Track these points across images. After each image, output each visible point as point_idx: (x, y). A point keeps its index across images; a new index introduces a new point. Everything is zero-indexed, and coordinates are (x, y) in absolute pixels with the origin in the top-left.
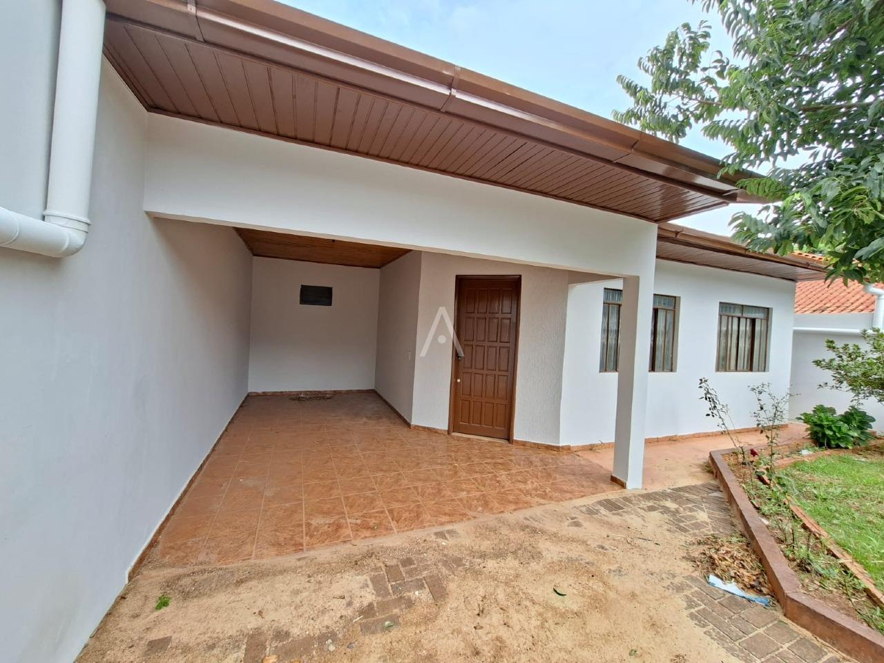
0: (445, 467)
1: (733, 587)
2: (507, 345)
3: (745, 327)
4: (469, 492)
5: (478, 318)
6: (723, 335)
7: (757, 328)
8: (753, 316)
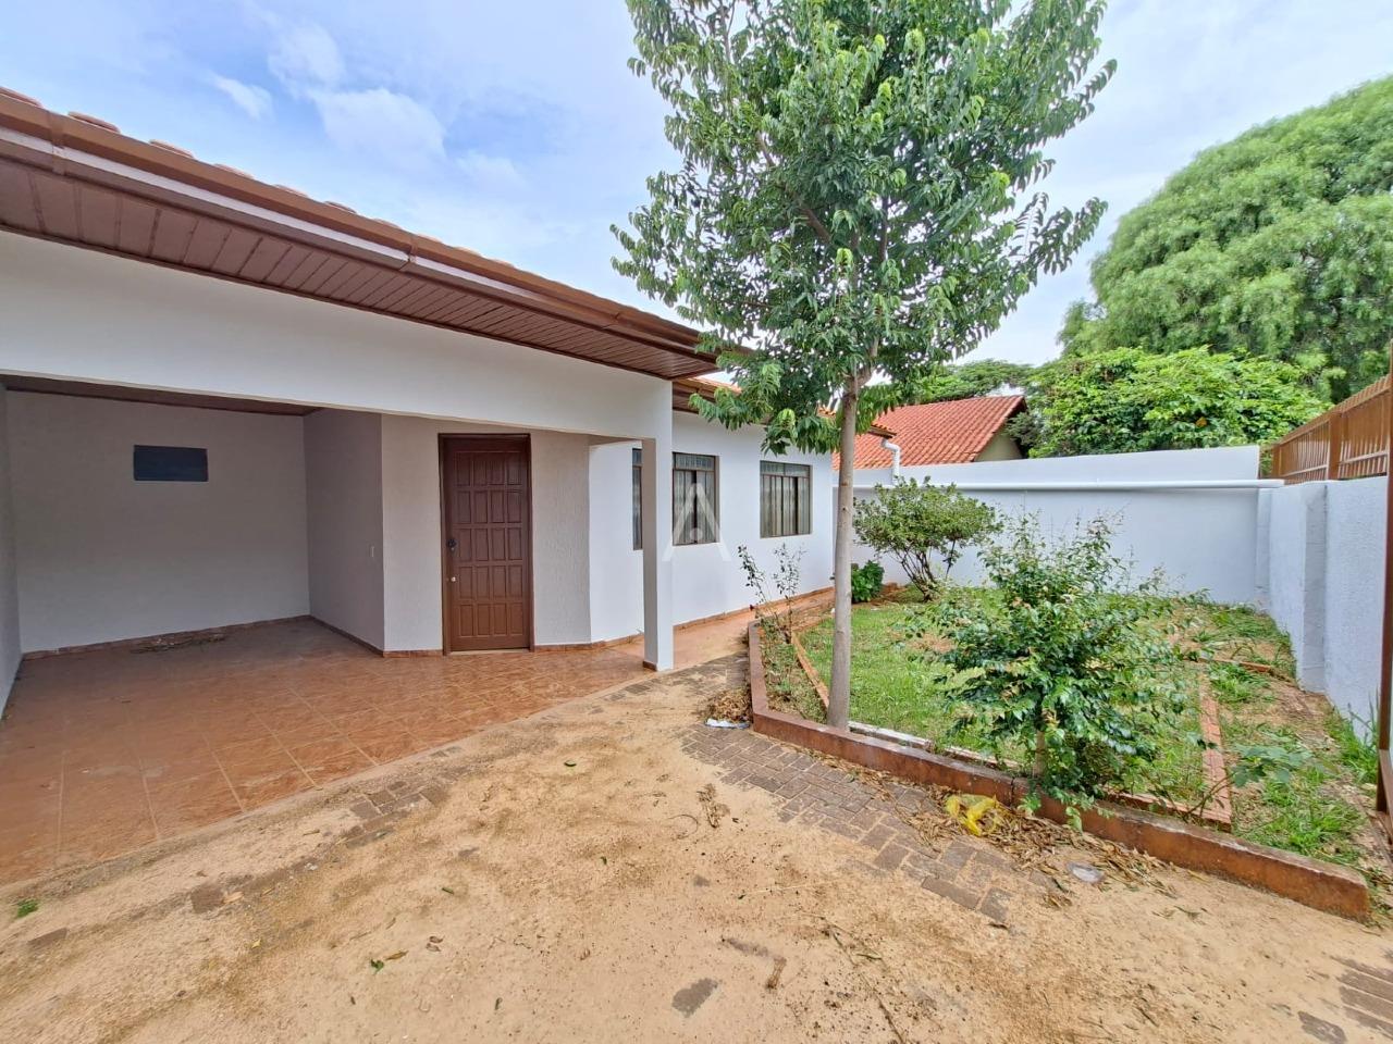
0: (441, 691)
1: (724, 723)
2: (518, 525)
3: (788, 487)
4: (474, 709)
5: (476, 492)
6: (767, 497)
7: (800, 487)
8: (795, 474)
